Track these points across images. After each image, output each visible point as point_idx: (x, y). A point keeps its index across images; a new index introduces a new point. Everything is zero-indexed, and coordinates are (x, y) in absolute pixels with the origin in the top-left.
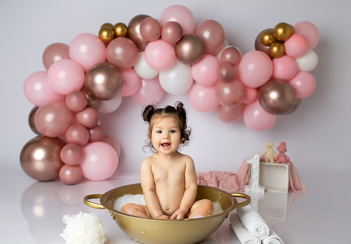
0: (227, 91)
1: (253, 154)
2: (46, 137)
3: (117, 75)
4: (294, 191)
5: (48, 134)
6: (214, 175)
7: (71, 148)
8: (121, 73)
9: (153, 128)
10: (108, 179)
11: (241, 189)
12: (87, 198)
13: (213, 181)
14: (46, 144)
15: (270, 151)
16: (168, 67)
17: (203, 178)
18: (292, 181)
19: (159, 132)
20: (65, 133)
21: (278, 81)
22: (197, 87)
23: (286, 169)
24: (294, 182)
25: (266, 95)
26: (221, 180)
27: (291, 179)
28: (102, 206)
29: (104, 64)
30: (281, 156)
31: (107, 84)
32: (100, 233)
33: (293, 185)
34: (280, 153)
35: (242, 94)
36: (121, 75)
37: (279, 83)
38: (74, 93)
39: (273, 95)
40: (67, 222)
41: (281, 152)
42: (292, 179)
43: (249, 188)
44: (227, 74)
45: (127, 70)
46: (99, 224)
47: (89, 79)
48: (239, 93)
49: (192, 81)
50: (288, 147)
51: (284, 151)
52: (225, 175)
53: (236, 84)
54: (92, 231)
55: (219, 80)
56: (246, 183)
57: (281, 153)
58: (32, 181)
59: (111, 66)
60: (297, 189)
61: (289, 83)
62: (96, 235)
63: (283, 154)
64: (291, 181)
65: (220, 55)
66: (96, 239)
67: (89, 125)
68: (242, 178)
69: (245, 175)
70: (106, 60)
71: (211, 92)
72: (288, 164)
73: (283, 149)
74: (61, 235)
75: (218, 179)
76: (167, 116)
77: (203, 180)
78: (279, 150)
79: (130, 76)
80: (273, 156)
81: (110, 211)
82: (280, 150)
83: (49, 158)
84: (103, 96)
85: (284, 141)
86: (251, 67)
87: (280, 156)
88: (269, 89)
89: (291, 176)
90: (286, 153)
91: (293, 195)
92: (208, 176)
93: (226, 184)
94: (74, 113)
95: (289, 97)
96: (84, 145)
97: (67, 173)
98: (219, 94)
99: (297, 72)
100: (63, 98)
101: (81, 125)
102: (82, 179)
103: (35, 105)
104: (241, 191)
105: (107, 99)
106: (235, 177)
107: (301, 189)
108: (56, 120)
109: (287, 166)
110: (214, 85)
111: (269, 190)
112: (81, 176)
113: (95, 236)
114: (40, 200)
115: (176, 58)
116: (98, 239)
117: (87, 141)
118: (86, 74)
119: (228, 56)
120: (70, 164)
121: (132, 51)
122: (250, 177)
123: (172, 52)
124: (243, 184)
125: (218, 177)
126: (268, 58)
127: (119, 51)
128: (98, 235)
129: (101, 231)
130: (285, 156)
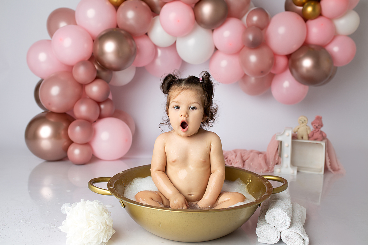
0: (253, 58)
1: (285, 130)
2: (52, 113)
3: (129, 41)
4: (330, 172)
5: (54, 109)
6: (239, 154)
7: (80, 125)
8: (134, 40)
9: (170, 102)
10: (121, 159)
11: (270, 169)
12: (92, 182)
13: (238, 160)
14: (52, 120)
15: (303, 126)
16: (187, 33)
17: (226, 157)
18: (329, 160)
19: (176, 107)
20: (73, 108)
21: (313, 47)
22: (219, 55)
23: (322, 146)
24: (331, 162)
25: (298, 63)
26: (247, 159)
27: (327, 158)
28: (109, 192)
29: (115, 30)
30: (316, 132)
31: (118, 52)
32: (106, 224)
33: (330, 165)
34: (315, 129)
35: (270, 62)
36: (133, 42)
37: (313, 49)
38: (82, 62)
39: (307, 63)
40: (67, 212)
41: (317, 127)
42: (330, 158)
43: (280, 168)
44: (254, 38)
45: (140, 37)
46: (105, 213)
47: (98, 47)
48: (268, 61)
49: (213, 49)
50: (324, 121)
51: (320, 126)
52: (252, 154)
53: (264, 50)
54: (96, 223)
55: (244, 46)
56: (276, 163)
57: (317, 129)
59: (123, 32)
60: (334, 170)
61: (325, 49)
62: (101, 227)
63: (319, 130)
64: (328, 160)
65: (245, 18)
66: (102, 232)
67: (99, 99)
68: (271, 157)
69: (274, 153)
70: (117, 27)
71: (235, 61)
72: (324, 141)
73: (318, 124)
74: (60, 228)
75: (244, 158)
76: (188, 89)
77: (227, 160)
78: (313, 125)
79: (143, 43)
80: (307, 131)
81: (120, 199)
82: (315, 125)
83: (56, 135)
84: (114, 66)
85: (320, 115)
86: (281, 30)
88: (302, 56)
89: (327, 155)
90: (322, 129)
91: (330, 176)
92: (232, 155)
93: (252, 164)
94: (82, 86)
95: (325, 65)
96: (94, 121)
97: (76, 152)
98: (244, 63)
99: (334, 36)
100: (70, 69)
101: (91, 99)
102: (93, 159)
104: (270, 171)
105: (118, 69)
106: (263, 155)
107: (339, 169)
108: (62, 94)
109: (323, 144)
110: (238, 52)
111: (301, 171)
112: (91, 155)
113: (99, 228)
114: (47, 181)
115: (196, 22)
116: (104, 231)
117: (98, 116)
118: (95, 41)
119: (255, 18)
120: (79, 143)
121: (146, 14)
122: (280, 155)
123: (191, 14)
124: (273, 164)
125: (244, 156)
126: (301, 20)
127: (130, 14)
128: (103, 226)
129: (108, 223)
130: (321, 133)
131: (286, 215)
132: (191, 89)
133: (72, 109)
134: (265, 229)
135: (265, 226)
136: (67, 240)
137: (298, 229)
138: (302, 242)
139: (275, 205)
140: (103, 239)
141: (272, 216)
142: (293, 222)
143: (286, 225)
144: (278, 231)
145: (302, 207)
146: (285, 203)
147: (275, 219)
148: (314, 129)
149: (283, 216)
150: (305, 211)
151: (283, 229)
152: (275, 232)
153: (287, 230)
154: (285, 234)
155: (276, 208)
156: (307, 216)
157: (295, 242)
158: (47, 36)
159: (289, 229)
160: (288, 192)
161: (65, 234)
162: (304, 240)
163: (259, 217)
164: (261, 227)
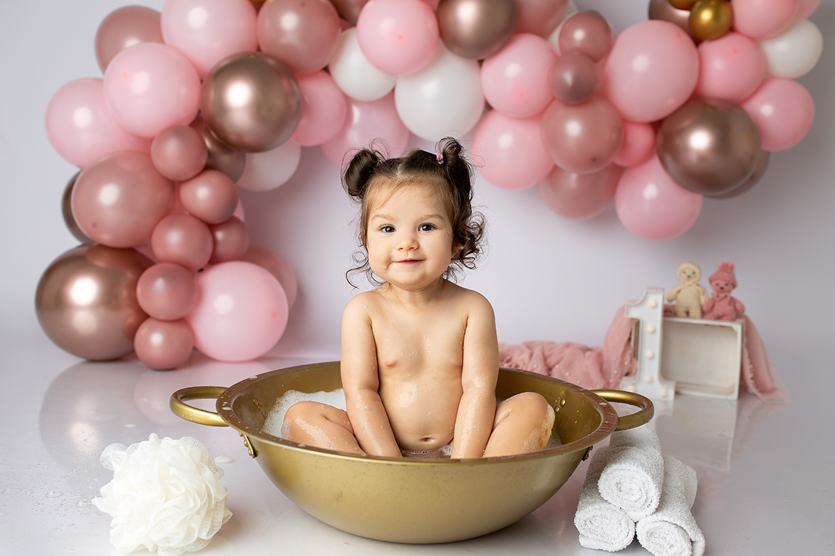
0: (574, 128)
1: (647, 293)
2: (102, 247)
3: (285, 83)
4: (754, 395)
5: (106, 238)
6: (537, 351)
7: (164, 275)
8: (296, 81)
10: (260, 359)
11: (612, 386)
13: (535, 366)
14: (101, 263)
15: (690, 286)
16: (419, 66)
17: (508, 358)
18: (751, 367)
20: (150, 236)
21: (713, 103)
22: (495, 121)
23: (735, 333)
24: (755, 371)
25: (678, 141)
26: (557, 363)
27: (747, 361)
28: (219, 419)
29: (252, 56)
30: (720, 301)
31: (259, 107)
32: (209, 496)
33: (752, 378)
34: (718, 292)
35: (614, 137)
36: (295, 86)
37: (714, 108)
38: (175, 130)
39: (700, 140)
40: (114, 465)
41: (722, 288)
42: (751, 363)
43: (634, 384)
44: (577, 81)
45: (310, 75)
46: (207, 468)
47: (212, 94)
48: (607, 134)
49: (481, 107)
50: (739, 276)
51: (730, 286)
52: (568, 351)
53: (600, 108)
54: (183, 490)
55: (553, 99)
56: (625, 372)
57: (722, 292)
58: (68, 361)
59: (271, 61)
60: (763, 391)
61: (741, 109)
62: (195, 501)
63: (728, 294)
64: (748, 367)
65: (555, 36)
66: (198, 513)
67: (213, 217)
68: (613, 359)
69: (621, 350)
70: (259, 49)
71: (532, 135)
72: (740, 321)
73: (725, 282)
74: (95, 501)
75: (549, 360)
76: (412, 181)
77: (509, 364)
78: (714, 283)
79: (317, 90)
80: (699, 298)
81: (244, 433)
82: (717, 285)
83: (108, 300)
84: (248, 139)
85: (730, 261)
86: (641, 63)
87: (717, 299)
88: (687, 123)
89: (746, 354)
90: (735, 294)
91: (752, 404)
92: (522, 352)
93: (570, 375)
94: (174, 185)
95: (742, 145)
96: (200, 268)
97: (154, 340)
98: (554, 139)
99: (763, 79)
100: (145, 146)
101: (193, 215)
102: (195, 356)
103: (79, 166)
105: (258, 148)
106: (594, 354)
107: (773, 390)
108: (126, 202)
109: (737, 327)
110: (538, 115)
111: (685, 392)
112: (191, 348)
113: (192, 504)
115: (441, 42)
116: (203, 513)
117: (207, 258)
118: (204, 83)
119: (579, 35)
120: (162, 317)
121: (325, 22)
122: (635, 355)
123: (430, 23)
124: (617, 374)
125: (550, 356)
126: (686, 41)
127: (289, 21)
128: (201, 501)
129: (212, 491)
130: (733, 301)
131: (650, 478)
132: (421, 182)
133: (147, 240)
134: (599, 513)
135: (597, 506)
136: (112, 532)
137: (677, 514)
138: (687, 546)
139: (623, 457)
140: (200, 532)
141: (614, 482)
142: (666, 499)
143: (648, 504)
144: (629, 520)
145: (688, 467)
146: (646, 453)
147: (623, 489)
148: (715, 294)
149: (641, 483)
150: (695, 476)
151: (642, 514)
152: (623, 522)
153: (651, 517)
154: (647, 527)
155: (624, 463)
156: (700, 488)
157: (672, 546)
158: (94, 70)
159: (655, 515)
160: (652, 431)
161: (109, 518)
162: (692, 542)
163: (584, 487)
164: (587, 510)
